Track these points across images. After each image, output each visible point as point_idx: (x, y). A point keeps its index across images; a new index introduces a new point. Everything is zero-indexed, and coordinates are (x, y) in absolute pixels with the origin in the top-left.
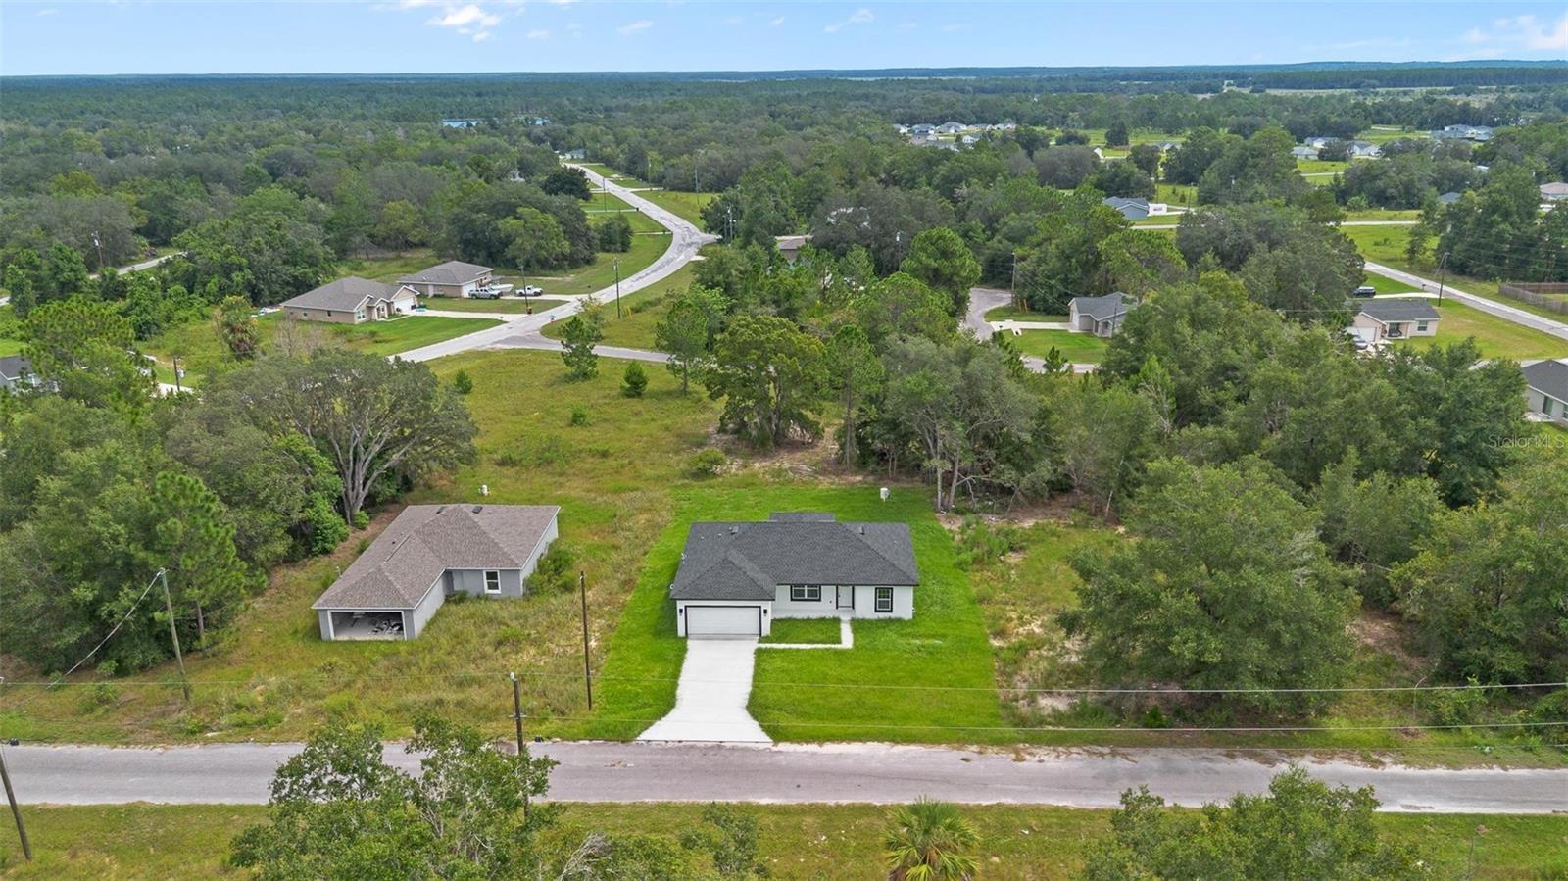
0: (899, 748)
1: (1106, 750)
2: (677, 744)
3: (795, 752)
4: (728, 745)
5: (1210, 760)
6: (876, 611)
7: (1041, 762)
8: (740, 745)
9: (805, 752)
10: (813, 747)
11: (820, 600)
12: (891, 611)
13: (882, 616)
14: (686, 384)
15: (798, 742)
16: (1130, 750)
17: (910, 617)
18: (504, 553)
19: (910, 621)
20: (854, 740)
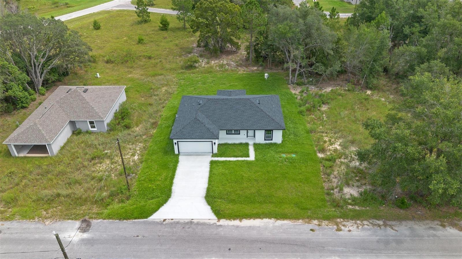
0: (280, 222)
1: (381, 223)
2: (171, 221)
3: (228, 226)
4: (195, 221)
5: (434, 229)
6: (265, 140)
7: (350, 231)
8: (201, 221)
9: (233, 226)
10: (237, 222)
11: (239, 134)
12: (272, 140)
13: (267, 142)
14: (185, 25)
15: (230, 219)
16: (393, 223)
17: (281, 142)
18: (96, 112)
19: (280, 144)
20: (257, 218)
